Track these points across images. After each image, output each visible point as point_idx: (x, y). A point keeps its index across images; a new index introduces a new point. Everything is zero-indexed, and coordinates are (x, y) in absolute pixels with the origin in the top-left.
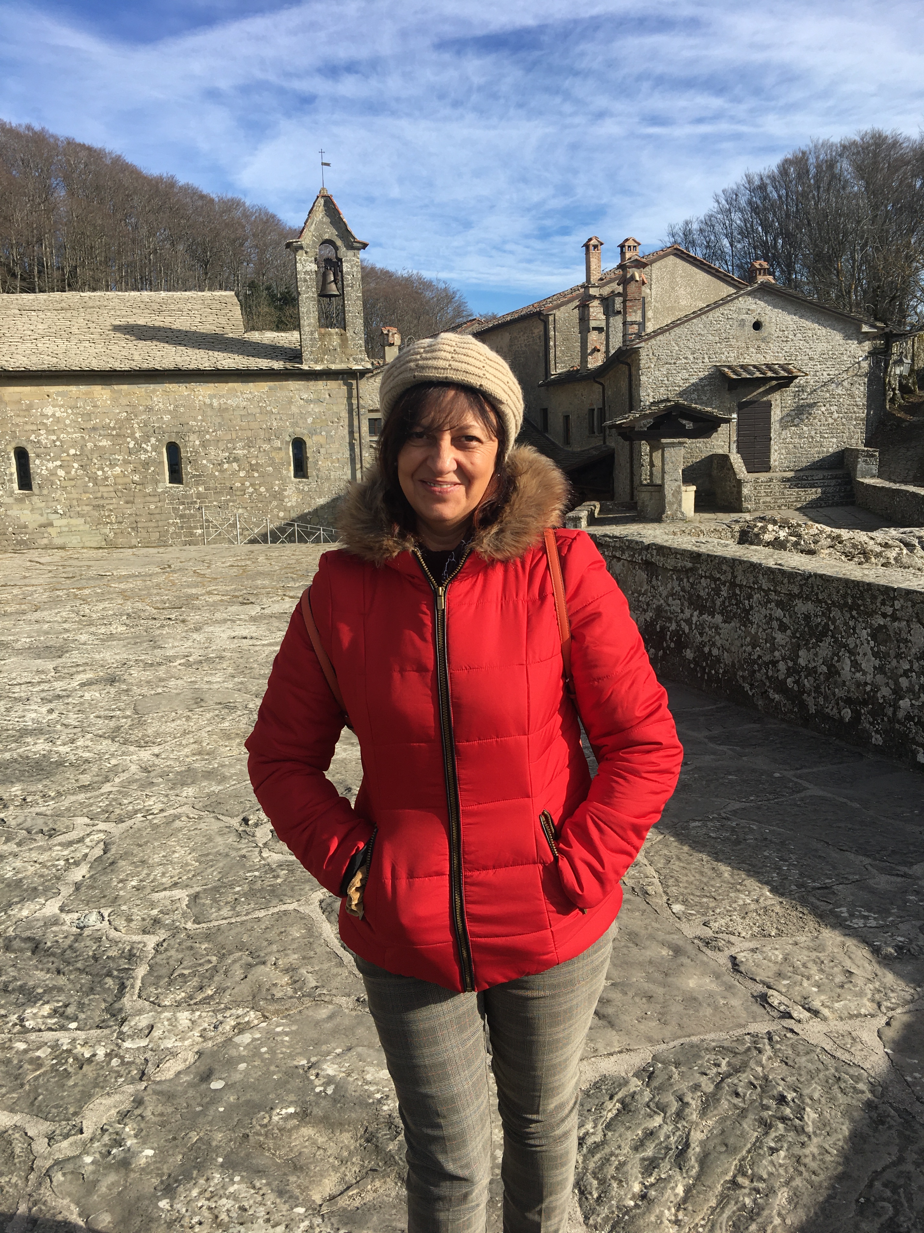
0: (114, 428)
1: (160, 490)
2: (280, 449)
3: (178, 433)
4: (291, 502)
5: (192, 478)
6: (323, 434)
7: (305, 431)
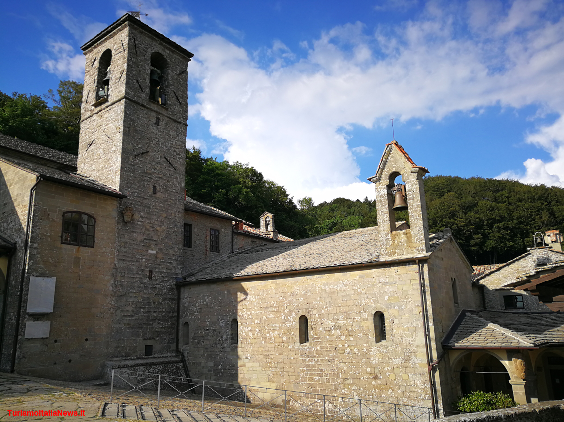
0: (275, 307)
1: (296, 347)
2: (367, 320)
3: (307, 309)
4: (375, 361)
5: (313, 339)
6: (396, 308)
7: (384, 307)
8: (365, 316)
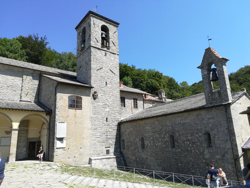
2: (201, 136)
3: (173, 132)
4: (207, 156)
5: (177, 146)
6: (216, 130)
7: (209, 130)
8: (200, 134)
